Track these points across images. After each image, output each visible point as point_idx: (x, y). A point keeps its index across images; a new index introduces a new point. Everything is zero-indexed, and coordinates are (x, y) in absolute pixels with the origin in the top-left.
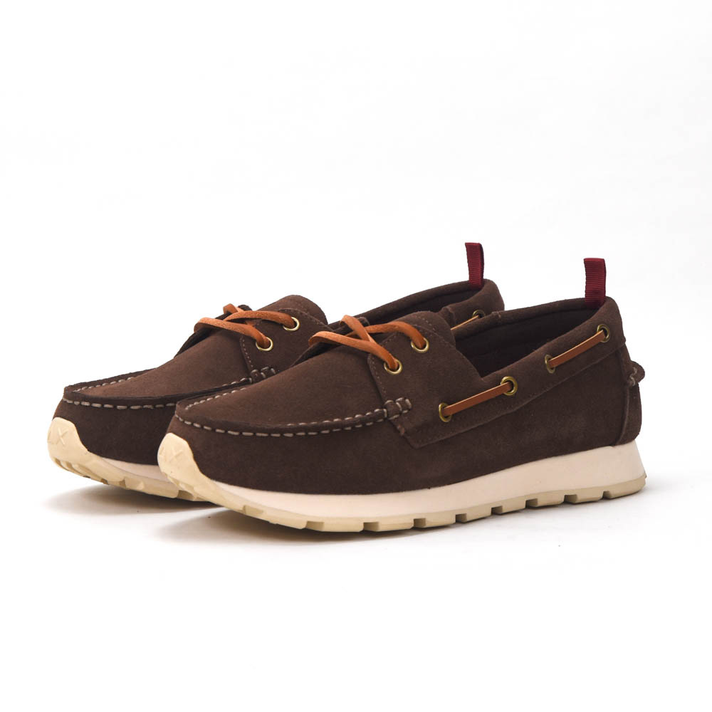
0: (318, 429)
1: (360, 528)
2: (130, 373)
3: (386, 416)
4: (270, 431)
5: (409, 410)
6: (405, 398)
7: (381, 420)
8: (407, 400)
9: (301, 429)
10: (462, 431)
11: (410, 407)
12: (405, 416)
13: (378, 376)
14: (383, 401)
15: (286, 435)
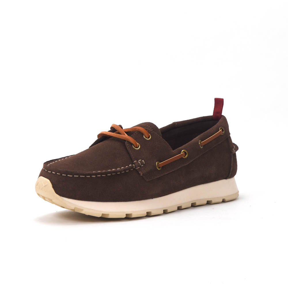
3: (134, 167)
4: (86, 175)
5: (144, 165)
6: (142, 160)
7: (132, 170)
8: (143, 161)
9: (99, 174)
10: (166, 174)
12: (142, 167)
13: (130, 150)
14: (133, 161)
15: (93, 176)
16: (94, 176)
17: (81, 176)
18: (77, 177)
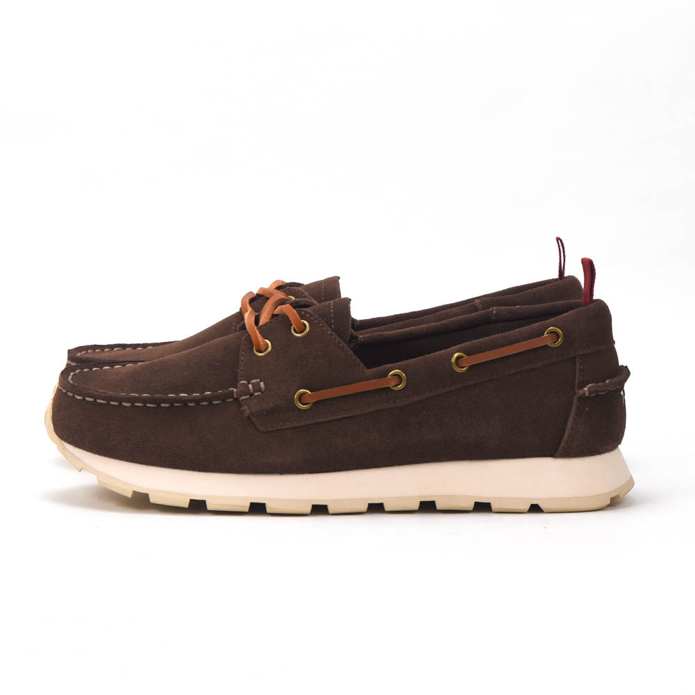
0: (157, 402)
1: (185, 504)
2: (119, 344)
3: (235, 396)
4: (109, 399)
5: (262, 392)
6: (261, 381)
7: (230, 400)
8: (262, 383)
9: (138, 400)
10: (322, 420)
11: (263, 390)
12: (254, 399)
13: (243, 356)
14: (237, 381)
15: (124, 404)
16: (128, 405)
17: (98, 401)
18: (90, 402)
